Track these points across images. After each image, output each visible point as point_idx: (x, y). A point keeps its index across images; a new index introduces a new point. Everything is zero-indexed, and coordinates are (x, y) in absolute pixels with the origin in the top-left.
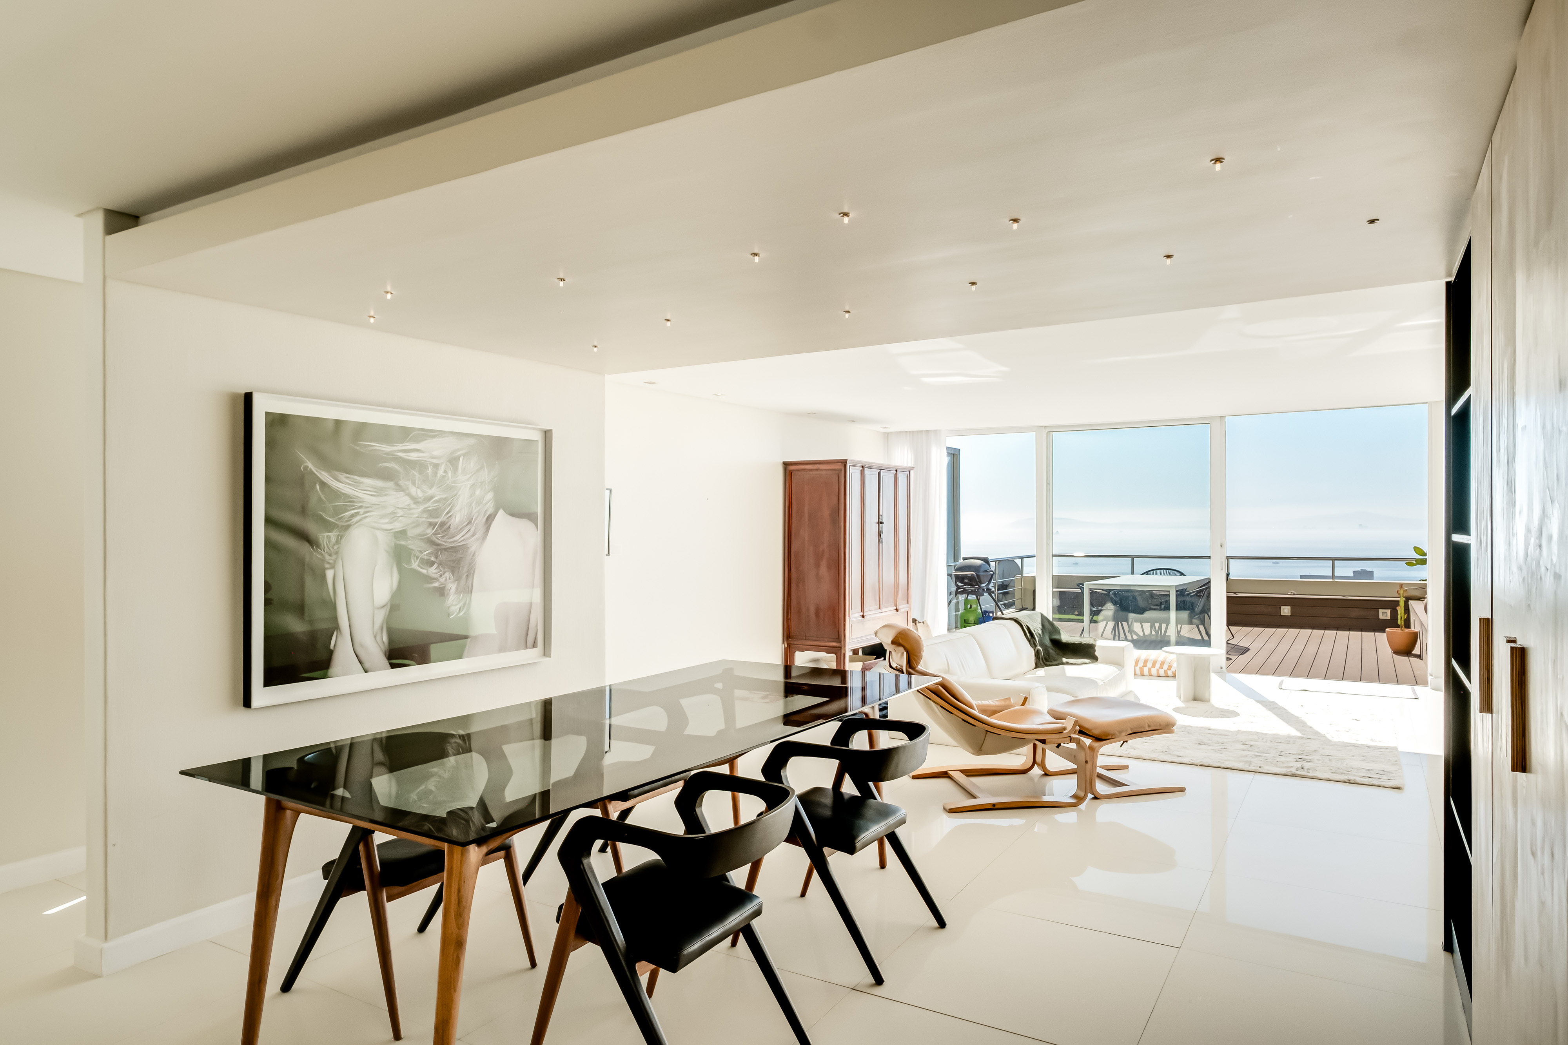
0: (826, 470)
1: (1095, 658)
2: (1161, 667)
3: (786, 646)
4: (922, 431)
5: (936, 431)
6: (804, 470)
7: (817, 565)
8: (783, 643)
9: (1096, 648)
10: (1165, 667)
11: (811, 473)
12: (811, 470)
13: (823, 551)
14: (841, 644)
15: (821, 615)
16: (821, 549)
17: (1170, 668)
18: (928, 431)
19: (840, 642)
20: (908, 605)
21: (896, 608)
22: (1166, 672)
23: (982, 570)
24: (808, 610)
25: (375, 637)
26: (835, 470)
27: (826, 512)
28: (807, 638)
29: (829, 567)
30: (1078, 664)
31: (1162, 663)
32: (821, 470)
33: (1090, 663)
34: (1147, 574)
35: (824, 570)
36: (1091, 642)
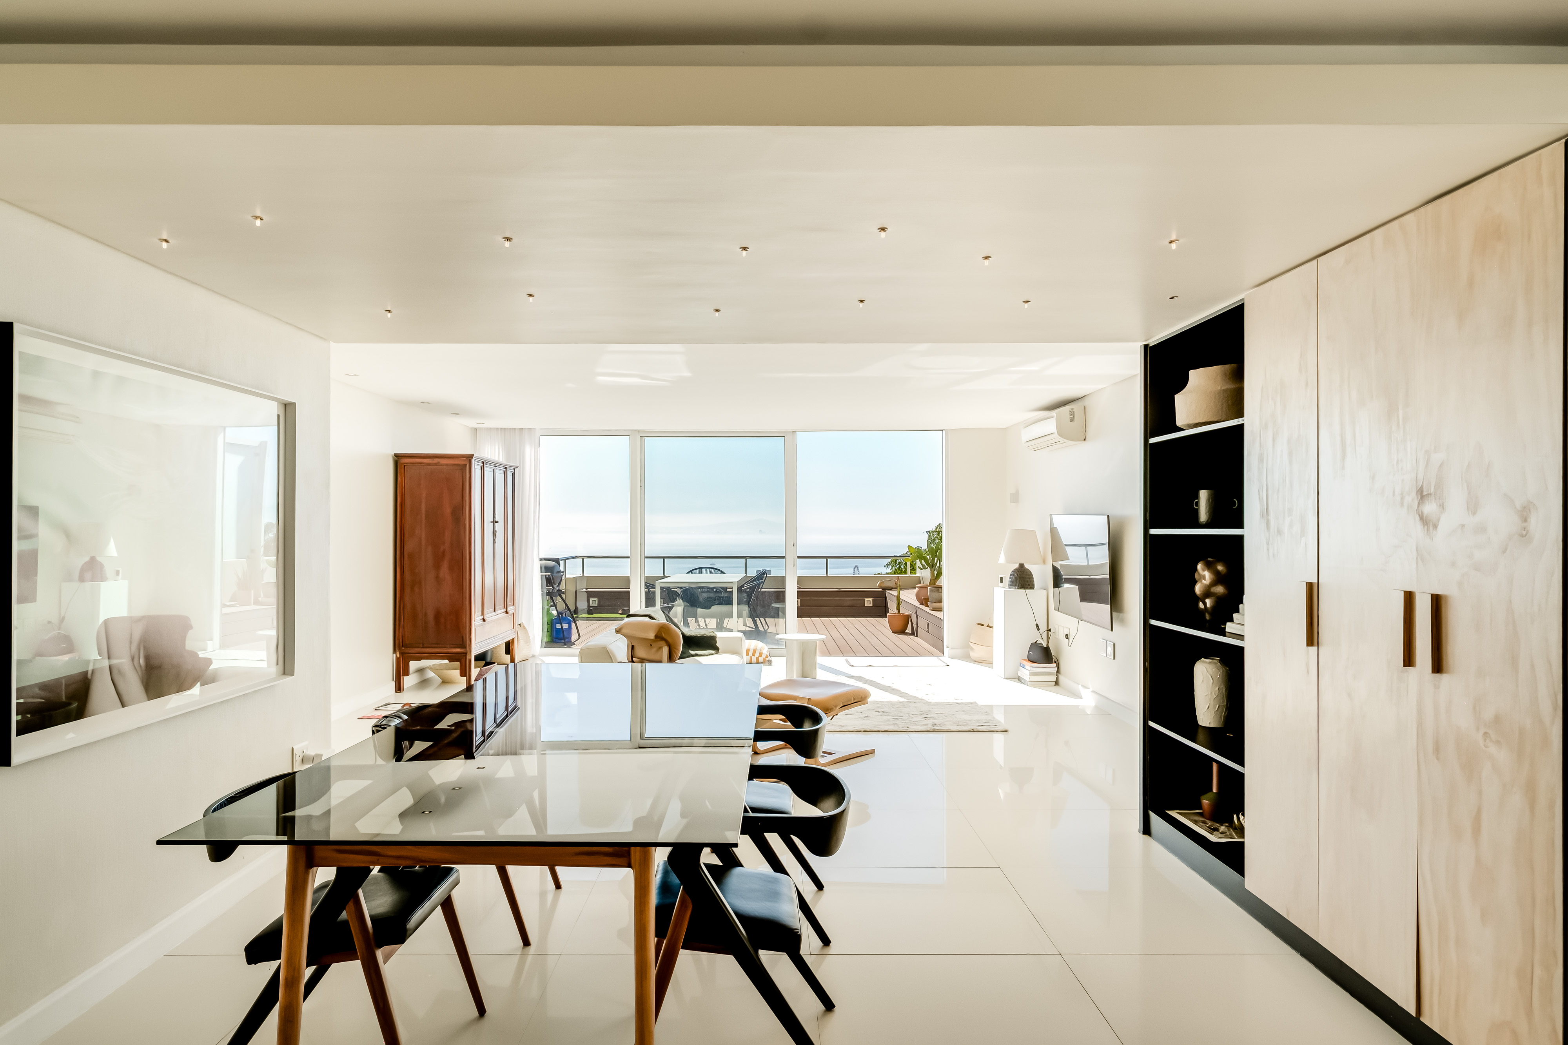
0: (447, 465)
1: (717, 649)
2: (754, 655)
3: (398, 656)
4: (515, 429)
5: (530, 429)
6: (421, 463)
7: (437, 567)
8: (395, 651)
9: (717, 640)
10: (757, 655)
11: (429, 467)
12: (429, 464)
13: (444, 552)
14: (466, 650)
15: (442, 620)
16: (441, 550)
17: (761, 655)
18: (521, 429)
19: (465, 647)
20: (513, 607)
21: (505, 610)
22: (757, 658)
23: (555, 571)
24: (426, 615)
25: (133, 659)
26: (458, 465)
27: (448, 510)
28: (425, 645)
29: (451, 568)
30: (706, 655)
31: (755, 651)
32: (441, 465)
33: (715, 654)
34: (692, 573)
35: (444, 571)
36: (712, 634)
